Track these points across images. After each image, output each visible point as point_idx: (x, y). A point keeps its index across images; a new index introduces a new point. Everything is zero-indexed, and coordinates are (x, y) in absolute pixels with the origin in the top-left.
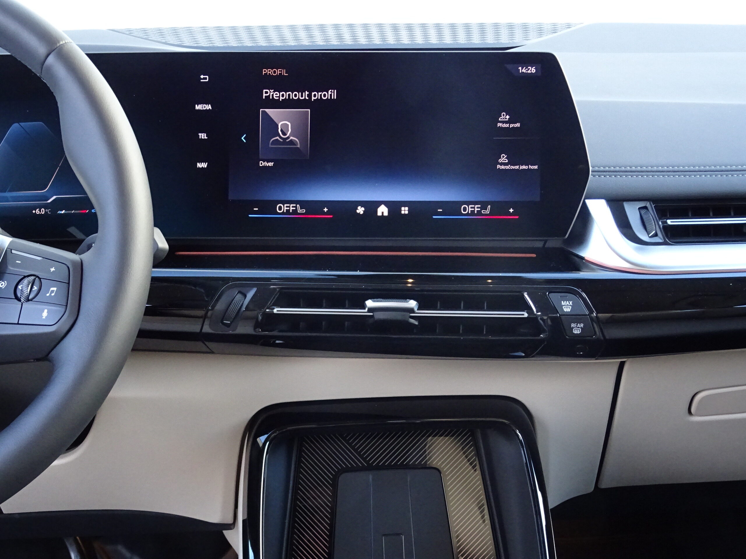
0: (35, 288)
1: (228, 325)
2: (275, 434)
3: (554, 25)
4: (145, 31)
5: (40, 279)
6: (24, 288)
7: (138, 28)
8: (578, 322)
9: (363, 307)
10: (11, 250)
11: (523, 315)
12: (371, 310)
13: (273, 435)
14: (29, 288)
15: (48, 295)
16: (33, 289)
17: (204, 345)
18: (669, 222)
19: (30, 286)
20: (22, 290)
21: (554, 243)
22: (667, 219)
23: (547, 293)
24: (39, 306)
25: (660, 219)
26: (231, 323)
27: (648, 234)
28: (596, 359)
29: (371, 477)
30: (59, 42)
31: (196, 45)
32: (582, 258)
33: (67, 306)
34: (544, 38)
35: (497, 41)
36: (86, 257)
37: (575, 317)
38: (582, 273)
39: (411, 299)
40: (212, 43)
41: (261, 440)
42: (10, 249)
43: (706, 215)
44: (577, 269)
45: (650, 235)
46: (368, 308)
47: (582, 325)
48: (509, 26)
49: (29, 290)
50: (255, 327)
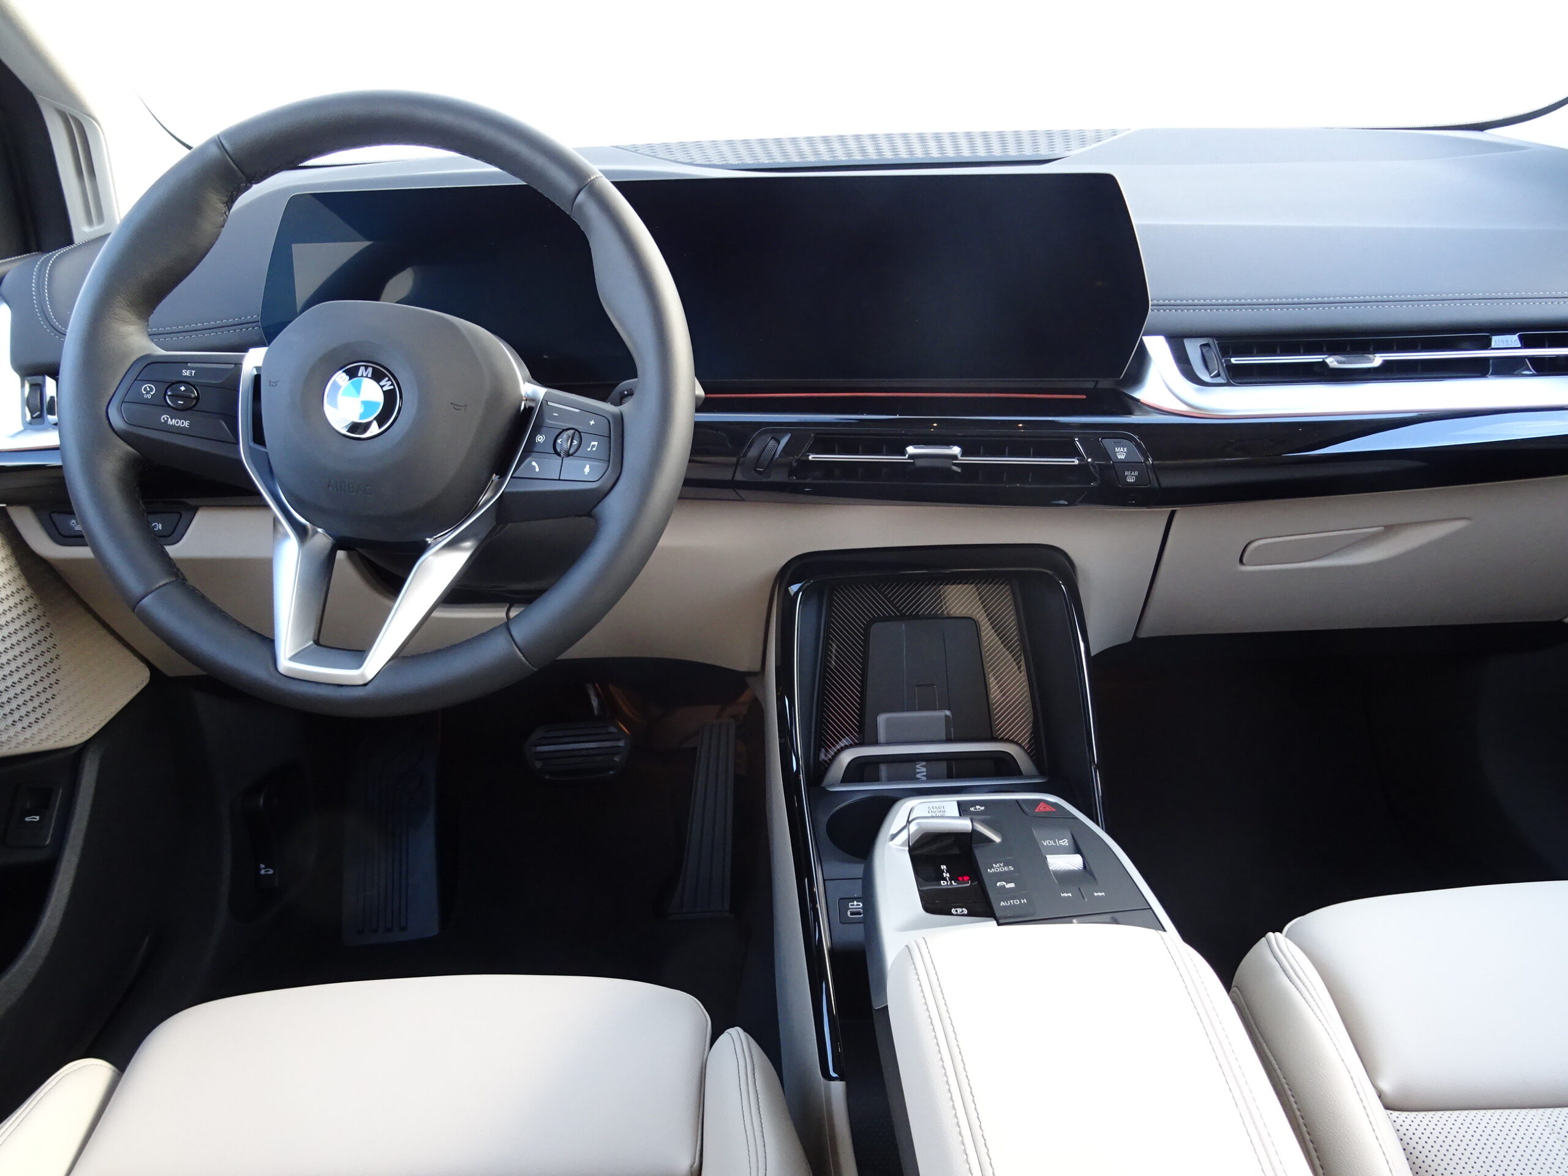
0: (575, 442)
1: (759, 472)
2: (808, 584)
3: (1098, 131)
4: (650, 146)
5: (580, 432)
6: (563, 443)
7: (644, 143)
8: (1132, 469)
9: (903, 453)
10: (547, 402)
11: (1073, 462)
12: (912, 457)
13: (806, 585)
14: (569, 442)
15: (589, 449)
16: (574, 444)
17: (735, 493)
18: (1233, 360)
19: (570, 441)
20: (561, 444)
21: (1105, 384)
22: (1231, 357)
23: (1100, 439)
24: (580, 462)
25: (1223, 357)
26: (764, 470)
27: (1210, 374)
28: (1148, 508)
29: (903, 627)
30: (590, 177)
31: (708, 163)
32: (1137, 400)
33: (609, 461)
34: (1087, 148)
35: (1036, 153)
36: (626, 408)
37: (1128, 465)
38: (1133, 417)
39: (954, 445)
40: (725, 160)
41: (794, 588)
42: (545, 401)
43: (1273, 353)
44: (1129, 412)
45: (1212, 375)
46: (909, 455)
47: (1136, 473)
48: (1048, 134)
49: (569, 444)
50: (790, 475)
